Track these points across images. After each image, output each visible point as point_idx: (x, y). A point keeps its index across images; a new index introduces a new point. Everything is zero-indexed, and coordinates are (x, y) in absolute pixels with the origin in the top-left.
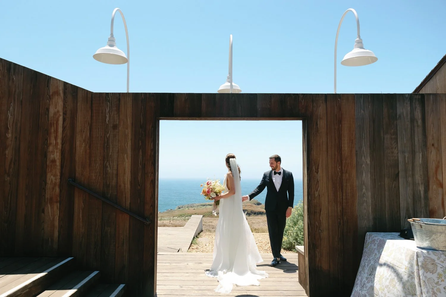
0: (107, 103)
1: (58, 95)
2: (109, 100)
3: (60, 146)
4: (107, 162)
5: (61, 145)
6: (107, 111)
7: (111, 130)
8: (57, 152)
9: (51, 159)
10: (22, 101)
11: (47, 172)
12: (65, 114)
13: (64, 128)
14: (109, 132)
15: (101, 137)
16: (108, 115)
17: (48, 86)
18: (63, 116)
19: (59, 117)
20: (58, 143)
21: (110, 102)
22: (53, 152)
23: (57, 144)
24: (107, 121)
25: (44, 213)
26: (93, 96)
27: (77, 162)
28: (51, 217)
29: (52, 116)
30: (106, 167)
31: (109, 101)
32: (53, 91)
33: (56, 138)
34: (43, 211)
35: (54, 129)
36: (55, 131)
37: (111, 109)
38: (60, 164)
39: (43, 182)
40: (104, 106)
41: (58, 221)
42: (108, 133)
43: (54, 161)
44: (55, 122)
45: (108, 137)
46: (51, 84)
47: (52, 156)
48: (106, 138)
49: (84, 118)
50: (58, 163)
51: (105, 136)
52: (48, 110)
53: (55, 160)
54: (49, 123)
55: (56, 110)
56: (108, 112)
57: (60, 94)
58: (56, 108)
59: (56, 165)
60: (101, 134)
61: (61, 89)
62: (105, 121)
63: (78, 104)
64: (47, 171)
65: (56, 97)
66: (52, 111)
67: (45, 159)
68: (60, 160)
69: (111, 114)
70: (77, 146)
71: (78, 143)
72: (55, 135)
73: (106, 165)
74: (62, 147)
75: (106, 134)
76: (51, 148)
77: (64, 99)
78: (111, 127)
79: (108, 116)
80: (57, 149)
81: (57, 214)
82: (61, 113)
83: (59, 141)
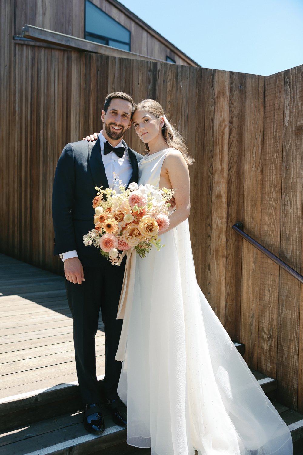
0: (286, 89)
1: (223, 96)
2: (290, 82)
3: (225, 174)
4: (286, 196)
5: (227, 171)
6: (287, 103)
7: (292, 138)
8: (223, 183)
9: (217, 193)
10: (188, 115)
11: (213, 212)
12: (231, 122)
13: (230, 144)
14: (289, 141)
15: (277, 153)
16: (288, 110)
17: (213, 86)
18: (229, 126)
19: (224, 129)
20: (224, 168)
21: (292, 85)
22: (218, 182)
23: (222, 169)
24: (286, 122)
25: (210, 271)
26: (266, 84)
27: (246, 196)
28: (217, 278)
29: (217, 129)
30: (285, 205)
31: (289, 85)
32: (218, 91)
33: (221, 161)
34: (209, 269)
35: (219, 149)
36: (221, 150)
37: (292, 98)
38: (226, 200)
39: (209, 227)
40: (282, 96)
41: (224, 285)
42: (288, 144)
43: (219, 196)
44: (220, 138)
45: (287, 151)
46: (216, 80)
47: (218, 189)
48: (284, 152)
49: (254, 123)
50: (224, 199)
51: (284, 148)
52: (213, 120)
53: (221, 194)
54: (214, 140)
55: (221, 119)
56: (289, 105)
57: (225, 92)
58: (222, 115)
59: (221, 202)
60: (277, 147)
61: (227, 85)
62: (284, 121)
63: (247, 102)
64: (213, 210)
65: (222, 99)
66: (217, 121)
67: (211, 193)
68: (226, 195)
69: (293, 107)
70: (245, 171)
71: (247, 166)
72: (221, 157)
73: (285, 201)
74: (228, 175)
75: (285, 147)
76: (216, 177)
77: (230, 100)
78: (292, 131)
79: (287, 112)
80: (223, 177)
81: (223, 275)
82: (227, 123)
83: (225, 165)
